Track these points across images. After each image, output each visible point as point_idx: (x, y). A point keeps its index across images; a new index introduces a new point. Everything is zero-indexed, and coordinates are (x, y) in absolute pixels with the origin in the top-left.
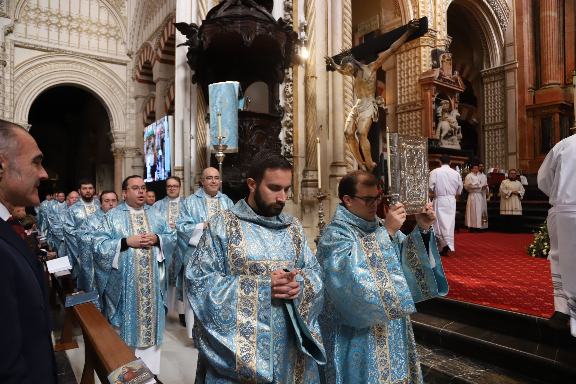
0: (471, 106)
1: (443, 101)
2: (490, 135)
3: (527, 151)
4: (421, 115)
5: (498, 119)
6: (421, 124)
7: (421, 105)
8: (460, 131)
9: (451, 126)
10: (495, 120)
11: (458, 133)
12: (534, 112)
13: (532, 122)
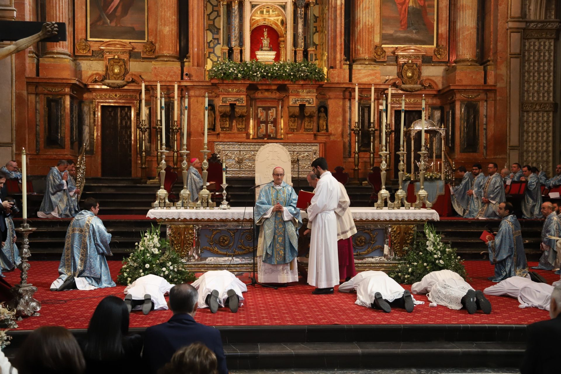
3: (27, 142)
12: (36, 87)
13: (34, 101)
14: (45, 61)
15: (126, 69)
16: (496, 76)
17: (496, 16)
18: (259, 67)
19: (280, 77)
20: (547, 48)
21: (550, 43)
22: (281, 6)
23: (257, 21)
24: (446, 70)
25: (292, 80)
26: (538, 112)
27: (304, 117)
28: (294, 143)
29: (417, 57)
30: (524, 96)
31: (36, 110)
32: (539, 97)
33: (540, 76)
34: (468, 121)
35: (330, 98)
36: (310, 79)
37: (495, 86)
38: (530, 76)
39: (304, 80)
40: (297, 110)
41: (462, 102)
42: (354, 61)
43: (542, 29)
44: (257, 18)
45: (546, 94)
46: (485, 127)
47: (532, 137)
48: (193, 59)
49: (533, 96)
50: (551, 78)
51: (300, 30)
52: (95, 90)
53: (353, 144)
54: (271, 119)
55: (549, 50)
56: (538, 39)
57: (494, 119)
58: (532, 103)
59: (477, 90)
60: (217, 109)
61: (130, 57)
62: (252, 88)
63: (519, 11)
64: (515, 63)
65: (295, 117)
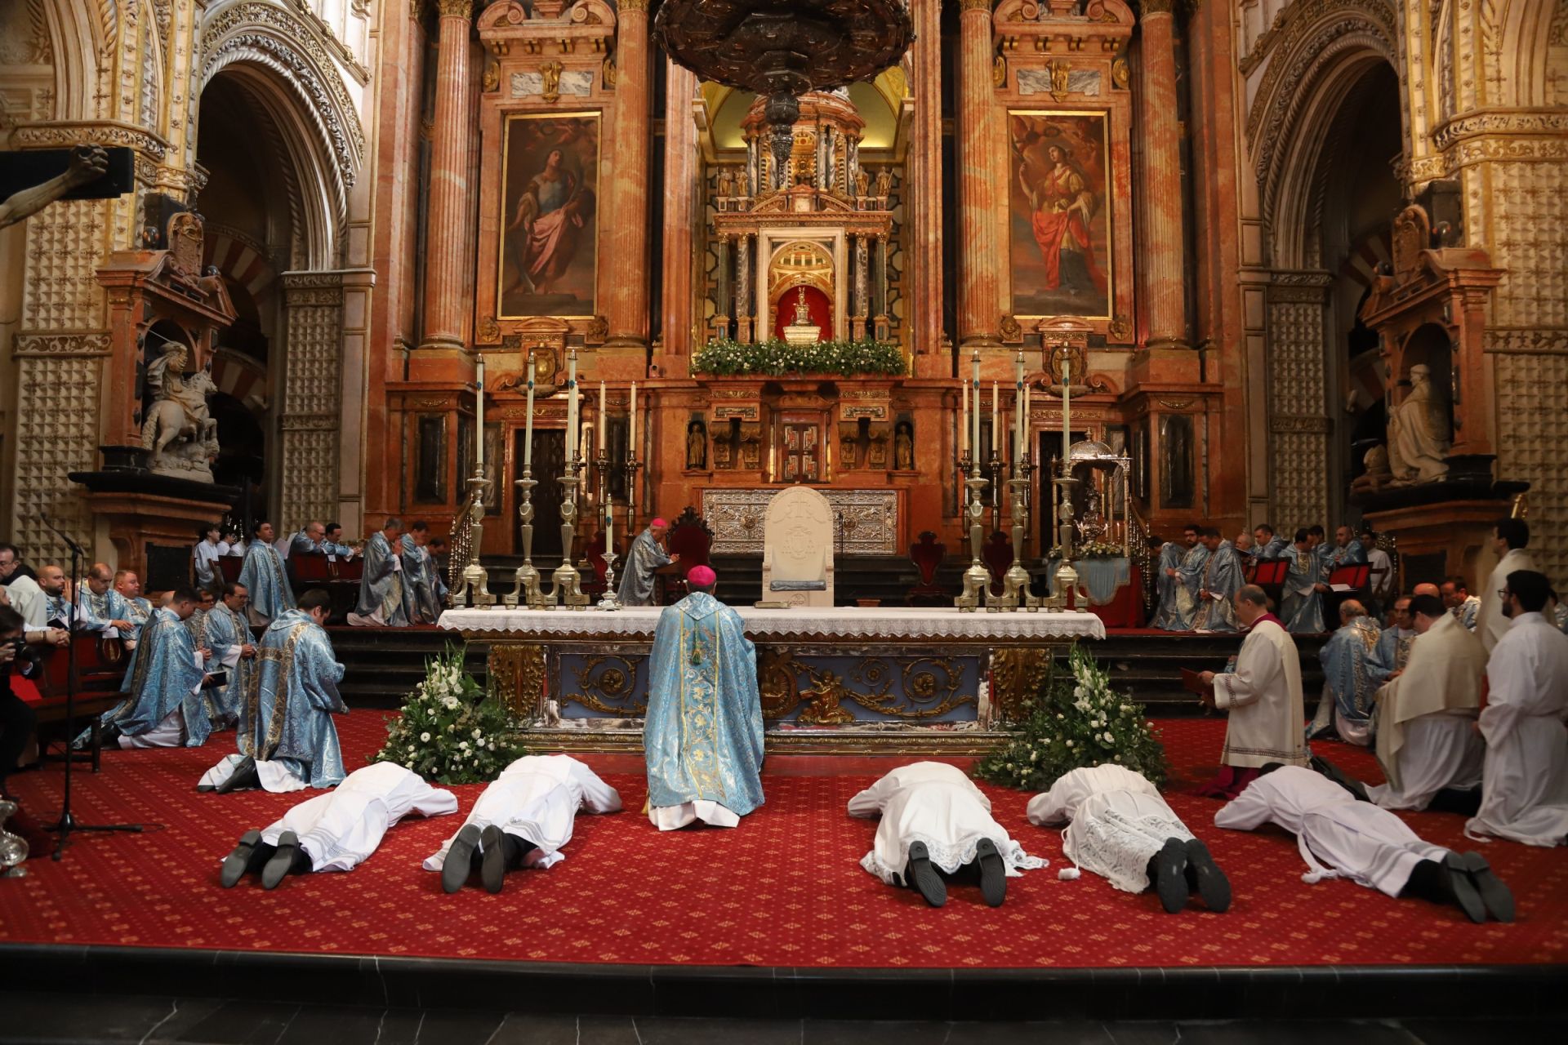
0: (250, 360)
1: (170, 345)
2: (297, 444)
3: (384, 494)
4: (98, 373)
5: (319, 405)
6: (97, 399)
7: (99, 343)
8: (215, 434)
9: (189, 418)
10: (310, 406)
11: (209, 437)
12: (404, 399)
13: (399, 424)
14: (420, 354)
15: (557, 365)
16: (1223, 369)
17: (1217, 262)
18: (783, 351)
19: (818, 367)
20: (1310, 319)
21: (1315, 311)
22: (825, 244)
23: (790, 278)
24: (1132, 360)
25: (843, 373)
26: (1299, 433)
27: (869, 441)
28: (850, 490)
29: (1077, 335)
30: (1272, 406)
31: (403, 438)
32: (1300, 407)
33: (1300, 370)
34: (1173, 451)
35: (917, 408)
36: (878, 372)
37: (1220, 386)
38: (1283, 370)
39: (867, 373)
40: (854, 429)
41: (1162, 414)
42: (962, 342)
43: (1299, 286)
44: (790, 273)
45: (1312, 403)
46: (1204, 461)
47: (1291, 480)
48: (668, 342)
49: (1290, 406)
50: (1321, 374)
51: (860, 285)
52: (505, 402)
53: (960, 492)
54: (807, 445)
55: (1314, 324)
56: (1294, 303)
57: (1222, 447)
58: (1289, 418)
59: (1189, 393)
60: (710, 428)
61: (566, 344)
62: (772, 390)
63: (1257, 252)
64: (1255, 344)
65: (852, 441)
